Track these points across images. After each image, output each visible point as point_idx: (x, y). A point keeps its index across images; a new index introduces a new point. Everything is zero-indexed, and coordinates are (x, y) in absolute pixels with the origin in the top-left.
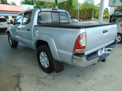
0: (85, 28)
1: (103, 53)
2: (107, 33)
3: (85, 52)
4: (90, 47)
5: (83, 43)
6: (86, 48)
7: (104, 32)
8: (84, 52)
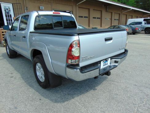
0: (78, 35)
1: (109, 64)
2: (111, 41)
3: (80, 64)
4: (86, 57)
5: (75, 52)
6: (81, 59)
7: (107, 40)
8: (78, 63)
